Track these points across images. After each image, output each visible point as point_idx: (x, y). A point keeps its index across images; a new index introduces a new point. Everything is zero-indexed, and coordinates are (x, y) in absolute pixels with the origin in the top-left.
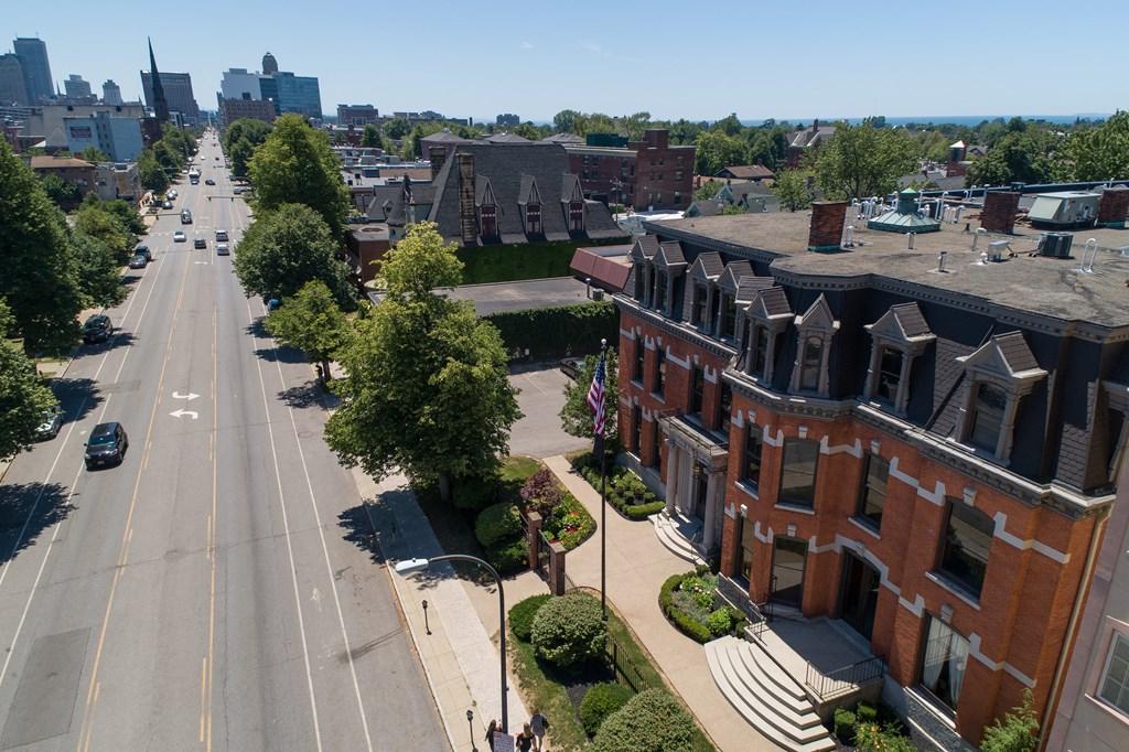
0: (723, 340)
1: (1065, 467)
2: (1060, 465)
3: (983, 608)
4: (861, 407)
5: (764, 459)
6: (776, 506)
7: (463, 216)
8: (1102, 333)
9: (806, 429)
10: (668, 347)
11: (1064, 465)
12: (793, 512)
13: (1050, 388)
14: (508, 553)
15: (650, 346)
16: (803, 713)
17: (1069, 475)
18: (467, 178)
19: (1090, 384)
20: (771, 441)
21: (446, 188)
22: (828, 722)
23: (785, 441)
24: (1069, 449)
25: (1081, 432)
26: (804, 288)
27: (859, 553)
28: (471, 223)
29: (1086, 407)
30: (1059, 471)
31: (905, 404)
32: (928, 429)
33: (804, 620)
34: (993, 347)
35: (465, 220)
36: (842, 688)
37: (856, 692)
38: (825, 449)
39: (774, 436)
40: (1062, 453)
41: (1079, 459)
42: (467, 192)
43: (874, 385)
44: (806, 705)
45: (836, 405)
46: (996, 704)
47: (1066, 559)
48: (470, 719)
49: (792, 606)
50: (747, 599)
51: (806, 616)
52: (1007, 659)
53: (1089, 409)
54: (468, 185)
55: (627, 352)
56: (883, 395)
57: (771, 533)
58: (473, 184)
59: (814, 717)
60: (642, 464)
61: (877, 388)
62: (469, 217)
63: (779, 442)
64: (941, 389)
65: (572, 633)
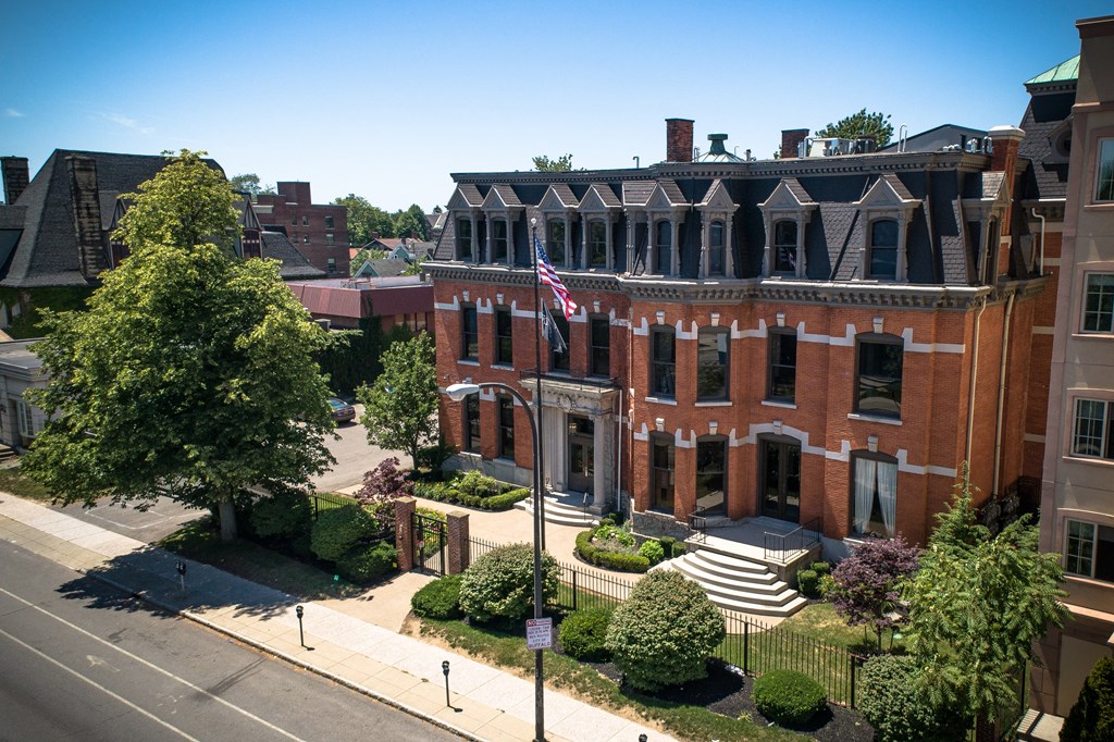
0: (591, 270)
1: (950, 271)
2: (946, 271)
3: (905, 422)
4: (764, 282)
5: (680, 358)
6: (697, 405)
7: (83, 242)
8: (955, 159)
9: (718, 316)
10: (514, 303)
11: (948, 273)
12: (712, 408)
13: (927, 212)
14: (374, 554)
15: (485, 309)
16: (772, 582)
17: (955, 276)
18: (88, 190)
19: (954, 202)
20: (686, 336)
21: (46, 205)
22: (793, 585)
23: (700, 332)
24: (950, 257)
25: (956, 240)
26: (696, 178)
27: (778, 432)
28: (98, 252)
29: (955, 220)
30: (946, 276)
31: (804, 268)
32: (833, 279)
33: (732, 524)
34: (883, 183)
35: (87, 248)
36: (794, 555)
37: (807, 554)
38: (735, 334)
39: (688, 328)
40: (945, 261)
41: (959, 261)
42: (88, 208)
43: (771, 261)
44: (770, 576)
45: (745, 282)
46: (927, 509)
47: (962, 349)
48: (446, 673)
49: (719, 514)
50: (673, 521)
51: (735, 519)
52: (931, 463)
53: (958, 222)
54: (88, 199)
55: (447, 328)
56: (783, 267)
57: (693, 435)
58: (96, 197)
59: (780, 584)
60: (484, 458)
61: (774, 264)
62: (93, 243)
63: (693, 335)
64: (834, 245)
65: (524, 574)
